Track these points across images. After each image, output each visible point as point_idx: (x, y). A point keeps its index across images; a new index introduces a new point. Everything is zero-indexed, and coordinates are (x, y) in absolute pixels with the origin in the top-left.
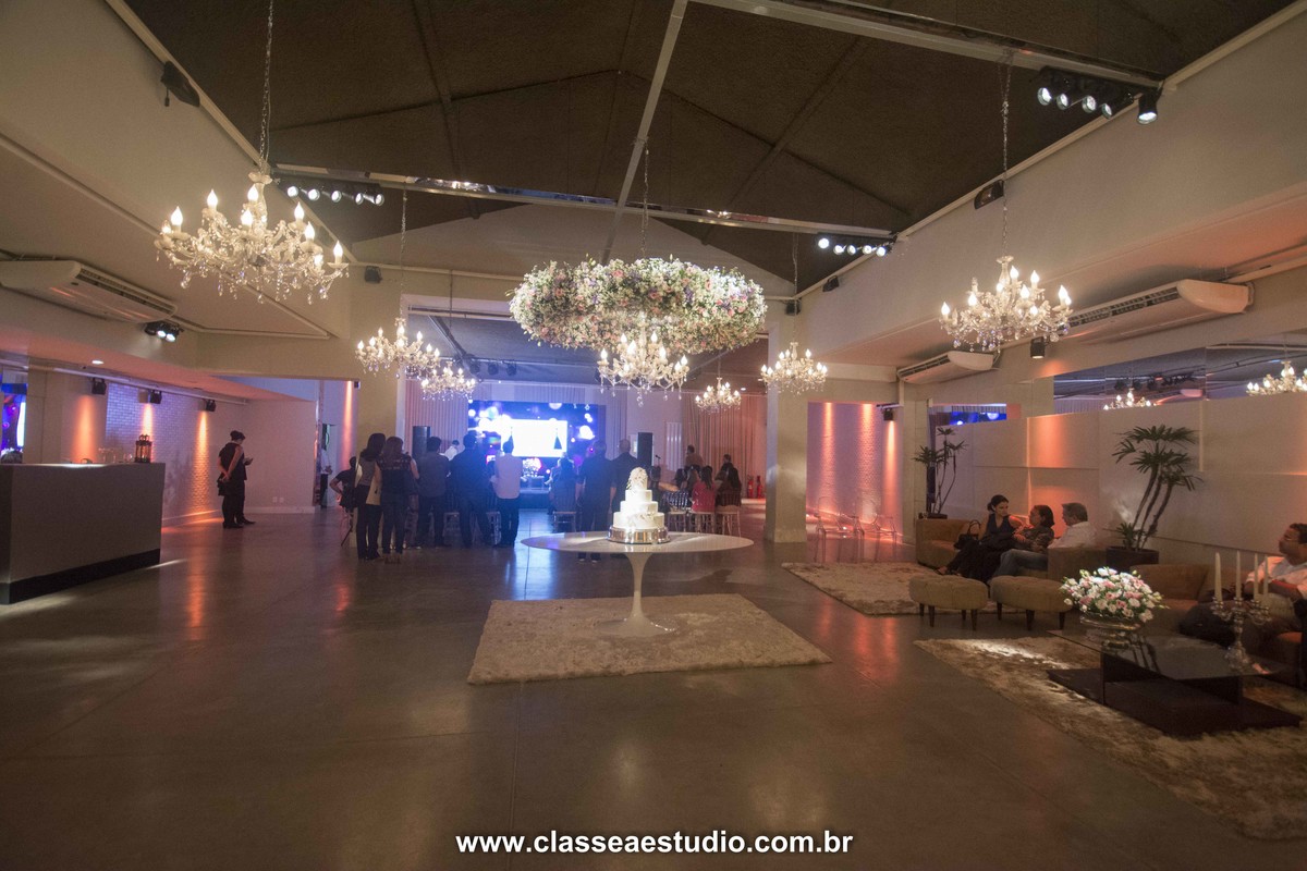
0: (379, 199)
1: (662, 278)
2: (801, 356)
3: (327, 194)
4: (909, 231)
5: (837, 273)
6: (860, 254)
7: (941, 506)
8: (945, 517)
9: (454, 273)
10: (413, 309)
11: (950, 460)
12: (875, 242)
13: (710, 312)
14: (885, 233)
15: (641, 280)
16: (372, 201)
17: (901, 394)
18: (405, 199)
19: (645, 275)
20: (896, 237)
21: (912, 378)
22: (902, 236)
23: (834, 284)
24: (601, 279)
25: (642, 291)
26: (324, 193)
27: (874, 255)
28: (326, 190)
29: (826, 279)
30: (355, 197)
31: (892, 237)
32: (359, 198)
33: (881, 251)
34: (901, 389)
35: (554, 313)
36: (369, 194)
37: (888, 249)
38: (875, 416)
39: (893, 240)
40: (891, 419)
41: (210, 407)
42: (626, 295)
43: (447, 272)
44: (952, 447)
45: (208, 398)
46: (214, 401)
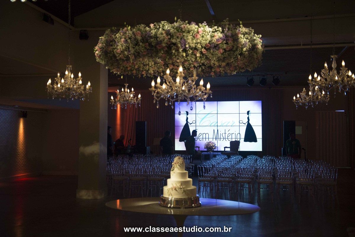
45: (23, 110)
46: (26, 112)
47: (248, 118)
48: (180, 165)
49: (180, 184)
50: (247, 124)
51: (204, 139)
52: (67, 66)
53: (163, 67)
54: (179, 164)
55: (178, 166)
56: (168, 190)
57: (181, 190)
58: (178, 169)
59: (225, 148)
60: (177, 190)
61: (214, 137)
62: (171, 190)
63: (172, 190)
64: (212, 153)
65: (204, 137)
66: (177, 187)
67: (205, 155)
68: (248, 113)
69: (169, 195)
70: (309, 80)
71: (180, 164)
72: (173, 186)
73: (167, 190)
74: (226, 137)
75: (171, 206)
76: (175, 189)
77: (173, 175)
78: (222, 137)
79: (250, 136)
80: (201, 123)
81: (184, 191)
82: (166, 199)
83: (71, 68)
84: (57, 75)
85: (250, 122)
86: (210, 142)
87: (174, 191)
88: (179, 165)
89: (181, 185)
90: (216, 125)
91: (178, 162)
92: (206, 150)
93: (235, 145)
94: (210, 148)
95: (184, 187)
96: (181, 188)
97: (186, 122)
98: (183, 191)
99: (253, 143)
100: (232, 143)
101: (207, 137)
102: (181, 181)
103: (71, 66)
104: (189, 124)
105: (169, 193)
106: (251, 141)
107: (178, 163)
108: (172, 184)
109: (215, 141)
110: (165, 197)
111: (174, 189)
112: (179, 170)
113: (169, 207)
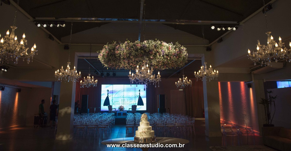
0: (64, 25)
1: (154, 47)
2: (208, 67)
3: (49, 25)
4: (243, 21)
5: (222, 36)
6: (227, 30)
7: (271, 121)
8: (273, 125)
9: (92, 45)
10: (80, 57)
11: (273, 103)
12: (232, 26)
13: (170, 58)
14: (236, 22)
15: (146, 47)
16: (62, 26)
17: (253, 78)
18: (72, 25)
19: (148, 46)
20: (239, 24)
21: (255, 72)
22: (241, 23)
23: (221, 40)
24: (132, 47)
25: (147, 51)
26: (48, 25)
27: (232, 30)
28: (48, 24)
29: (218, 39)
30: (57, 25)
31: (238, 24)
32: (58, 26)
33: (234, 29)
34: (253, 76)
35: (115, 59)
36: (61, 24)
37: (236, 28)
38: (245, 86)
39: (238, 25)
40: (251, 87)
41: (19, 91)
42: (141, 53)
43: (89, 45)
44: (273, 98)
45: (19, 88)
46: (21, 89)
47: (139, 93)
50: (139, 96)
51: (117, 105)
52: (68, 63)
53: (127, 64)
55: (144, 119)
56: (140, 133)
59: (129, 109)
60: (146, 133)
61: (122, 103)
64: (122, 112)
65: (117, 103)
66: (146, 131)
67: (119, 113)
68: (139, 91)
69: (140, 136)
70: (194, 74)
71: (146, 118)
72: (143, 131)
74: (128, 103)
77: (141, 124)
78: (126, 103)
79: (140, 103)
80: (115, 96)
81: (150, 133)
82: (138, 138)
83: (70, 64)
84: (61, 67)
85: (140, 95)
86: (121, 106)
87: (144, 133)
89: (148, 130)
90: (123, 97)
91: (144, 116)
92: (119, 110)
93: (134, 107)
94: (121, 109)
96: (148, 132)
97: (107, 96)
99: (142, 106)
100: (133, 106)
101: (118, 103)
102: (147, 127)
103: (70, 63)
104: (109, 96)
106: (141, 105)
108: (142, 129)
109: (123, 105)
112: (145, 121)
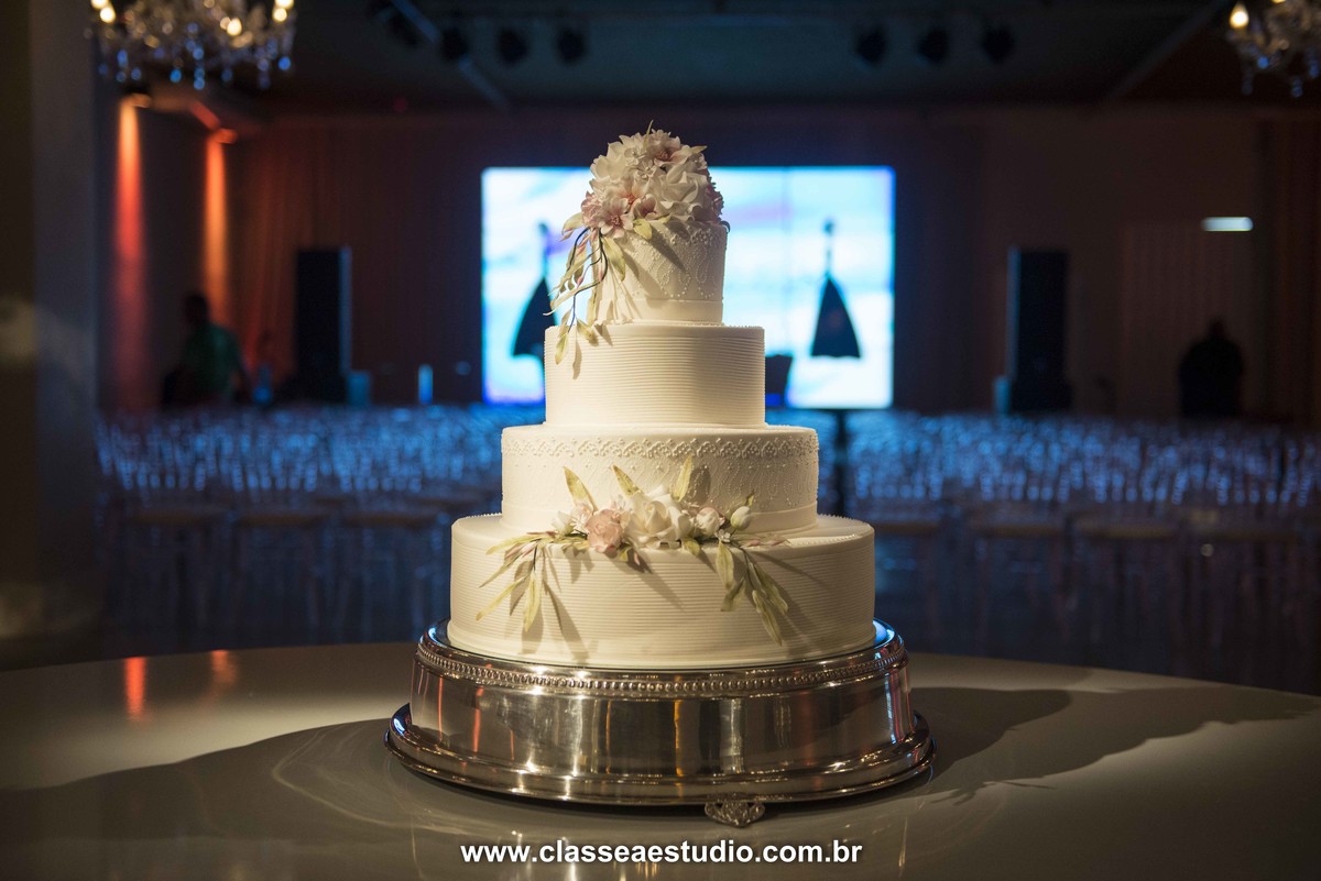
48: (671, 239)
49: (682, 487)
54: (660, 224)
55: (644, 254)
56: (524, 562)
57: (703, 557)
58: (640, 298)
60: (640, 566)
62: (563, 565)
63: (577, 555)
66: (646, 518)
69: (533, 633)
71: (675, 226)
72: (590, 509)
73: (497, 560)
75: (553, 783)
76: (622, 547)
77: (577, 366)
79: (835, 337)
81: (748, 575)
82: (484, 678)
87: (606, 570)
88: (656, 240)
89: (702, 487)
91: (645, 193)
95: (739, 516)
96: (701, 538)
98: (727, 573)
102: (700, 439)
105: (533, 599)
107: (645, 211)
108: (571, 480)
110: (476, 660)
111: (597, 546)
112: (656, 298)
113: (521, 790)
